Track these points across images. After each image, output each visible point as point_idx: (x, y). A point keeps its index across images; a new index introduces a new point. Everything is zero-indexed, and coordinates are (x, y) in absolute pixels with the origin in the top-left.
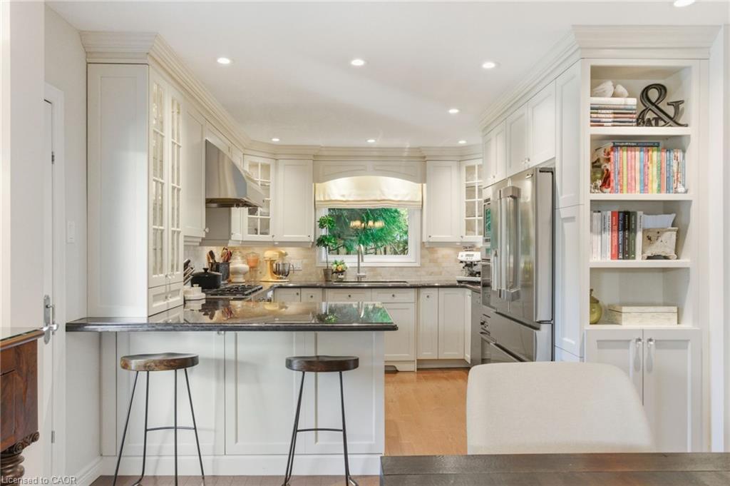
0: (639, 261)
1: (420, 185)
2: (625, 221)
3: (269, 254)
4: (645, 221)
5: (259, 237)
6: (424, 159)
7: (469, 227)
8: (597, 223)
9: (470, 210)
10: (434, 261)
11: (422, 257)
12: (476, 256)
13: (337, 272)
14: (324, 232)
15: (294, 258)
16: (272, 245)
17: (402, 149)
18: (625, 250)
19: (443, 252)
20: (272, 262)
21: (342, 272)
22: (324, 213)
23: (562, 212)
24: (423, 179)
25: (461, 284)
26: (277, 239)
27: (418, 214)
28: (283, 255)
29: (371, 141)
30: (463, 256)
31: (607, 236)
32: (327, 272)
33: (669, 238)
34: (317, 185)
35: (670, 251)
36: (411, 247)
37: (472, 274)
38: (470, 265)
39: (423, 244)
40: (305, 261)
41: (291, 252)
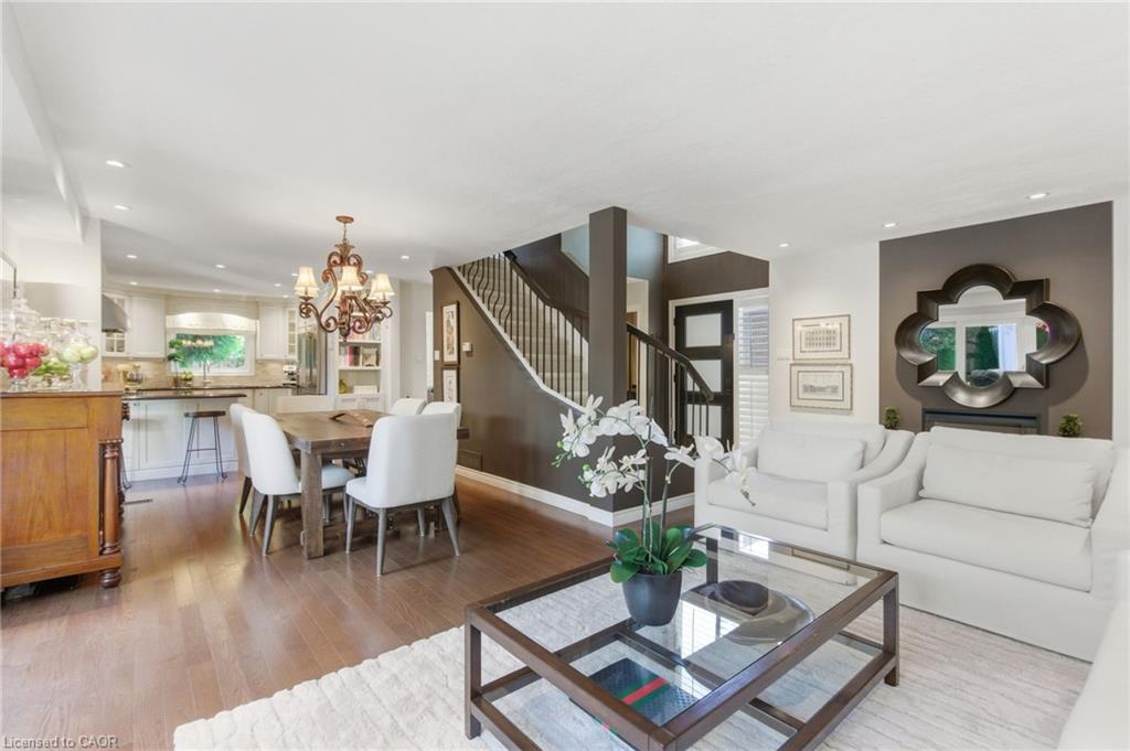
0: (360, 367)
1: (254, 321)
2: (355, 350)
3: (122, 367)
4: (363, 351)
5: (115, 354)
6: (257, 302)
7: (291, 350)
8: (343, 352)
9: (291, 339)
10: (265, 372)
11: (257, 369)
12: (294, 368)
13: (186, 380)
14: (173, 351)
15: (146, 370)
16: (126, 360)
17: (241, 297)
18: (355, 362)
19: (271, 366)
20: (125, 373)
21: (190, 380)
22: (172, 337)
23: (329, 346)
24: (257, 317)
25: (285, 386)
26: (132, 355)
27: (252, 342)
28: (136, 368)
29: (217, 291)
30: (286, 368)
31: (348, 356)
32: (176, 381)
33: (374, 358)
34: (168, 317)
35: (374, 363)
36: (247, 362)
37: (293, 379)
38: (292, 374)
39: (256, 361)
40: (156, 372)
41: (143, 365)
